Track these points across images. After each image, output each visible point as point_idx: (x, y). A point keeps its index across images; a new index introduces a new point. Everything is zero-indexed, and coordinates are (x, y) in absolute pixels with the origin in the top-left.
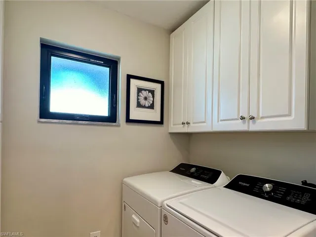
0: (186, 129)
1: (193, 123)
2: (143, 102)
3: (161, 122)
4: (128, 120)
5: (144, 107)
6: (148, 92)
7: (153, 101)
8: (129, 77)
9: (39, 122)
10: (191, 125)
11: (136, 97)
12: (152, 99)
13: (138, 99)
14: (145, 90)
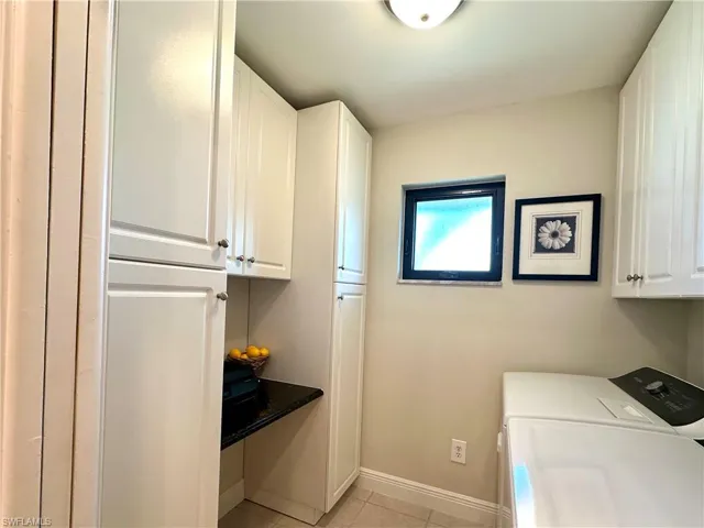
0: (637, 292)
1: (651, 277)
2: (547, 241)
3: (593, 277)
4: (517, 276)
5: (552, 250)
6: (559, 222)
7: (573, 238)
8: (520, 204)
9: (399, 283)
10: (647, 281)
11: (534, 235)
12: (570, 234)
13: (537, 238)
14: (554, 220)
